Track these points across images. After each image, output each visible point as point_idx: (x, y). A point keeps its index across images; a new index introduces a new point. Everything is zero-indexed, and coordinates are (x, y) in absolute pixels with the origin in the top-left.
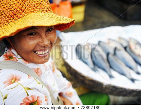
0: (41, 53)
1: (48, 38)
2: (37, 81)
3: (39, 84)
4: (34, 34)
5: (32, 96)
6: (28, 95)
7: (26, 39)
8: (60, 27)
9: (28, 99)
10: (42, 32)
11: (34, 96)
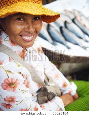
0: (26, 38)
1: (34, 26)
2: (16, 63)
3: (19, 66)
4: (22, 19)
5: (11, 79)
6: (8, 77)
7: (14, 23)
8: (47, 19)
9: (8, 80)
10: (29, 20)
11: (13, 78)
